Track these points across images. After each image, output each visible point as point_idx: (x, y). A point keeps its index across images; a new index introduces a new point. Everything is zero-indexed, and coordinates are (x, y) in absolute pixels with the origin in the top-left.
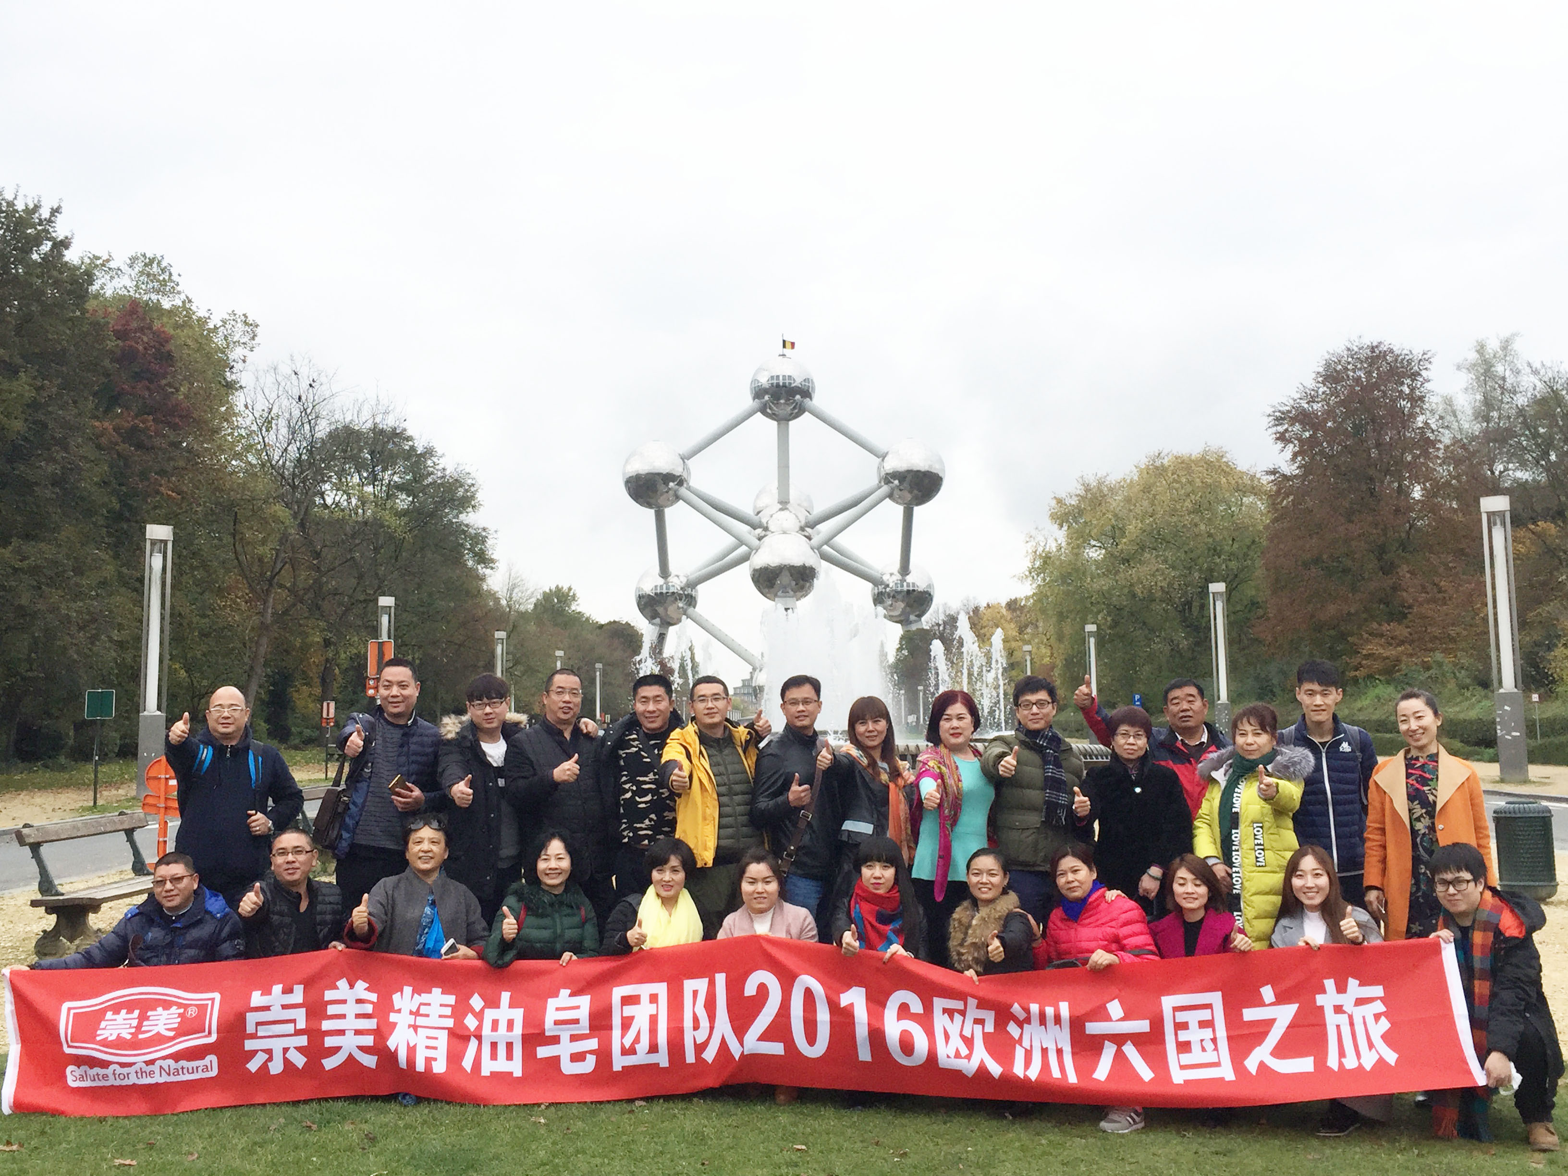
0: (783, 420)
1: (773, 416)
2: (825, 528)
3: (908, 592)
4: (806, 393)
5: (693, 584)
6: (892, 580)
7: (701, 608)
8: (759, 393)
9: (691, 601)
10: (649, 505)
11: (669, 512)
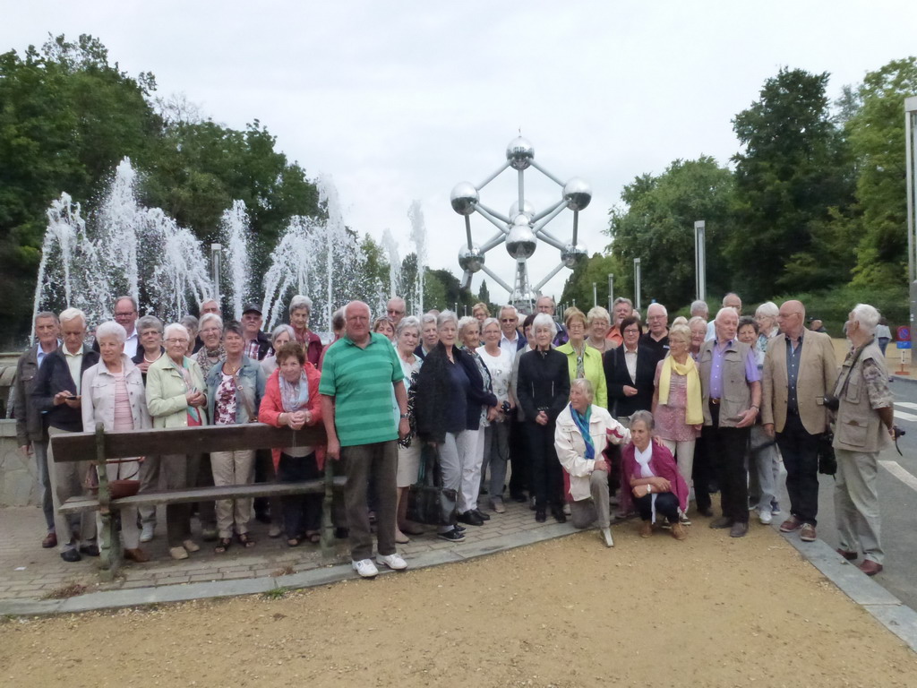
0: (521, 170)
1: (516, 168)
2: (539, 223)
3: (577, 254)
4: (530, 155)
5: (483, 252)
6: (569, 248)
7: (487, 264)
8: (510, 156)
9: (482, 260)
10: (462, 214)
11: (471, 216)
